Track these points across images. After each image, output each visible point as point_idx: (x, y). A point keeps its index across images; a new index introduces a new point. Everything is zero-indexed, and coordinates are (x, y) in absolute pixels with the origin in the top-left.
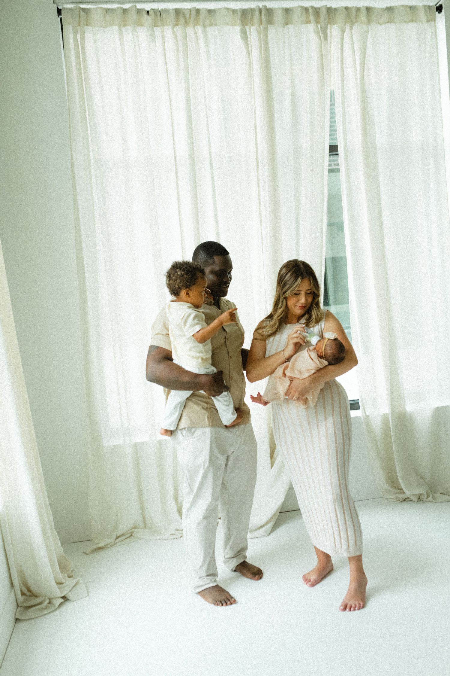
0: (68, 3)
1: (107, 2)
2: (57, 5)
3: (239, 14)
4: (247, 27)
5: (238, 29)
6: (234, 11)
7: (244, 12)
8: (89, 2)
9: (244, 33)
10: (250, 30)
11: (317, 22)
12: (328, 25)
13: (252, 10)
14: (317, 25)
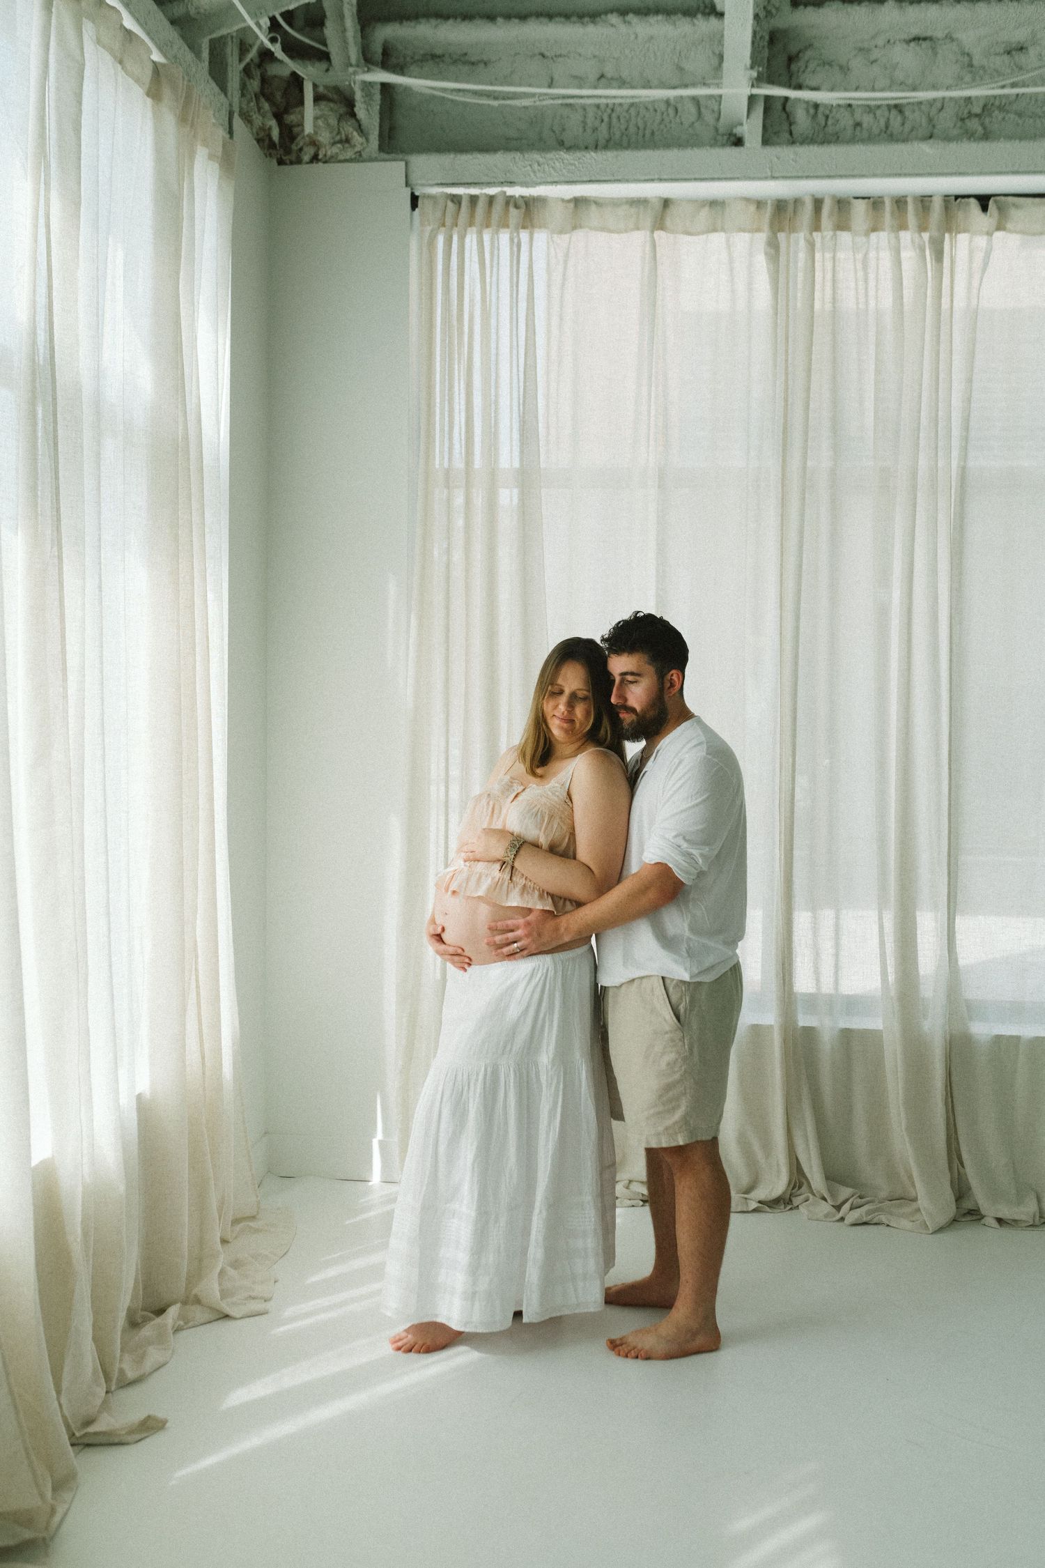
0: (432, 185)
1: (502, 183)
2: (412, 189)
3: (769, 210)
4: (781, 236)
5: (762, 238)
6: (760, 204)
7: (781, 207)
8: (471, 184)
9: (773, 245)
10: (788, 242)
11: (922, 228)
12: (947, 235)
13: (797, 202)
14: (921, 236)
